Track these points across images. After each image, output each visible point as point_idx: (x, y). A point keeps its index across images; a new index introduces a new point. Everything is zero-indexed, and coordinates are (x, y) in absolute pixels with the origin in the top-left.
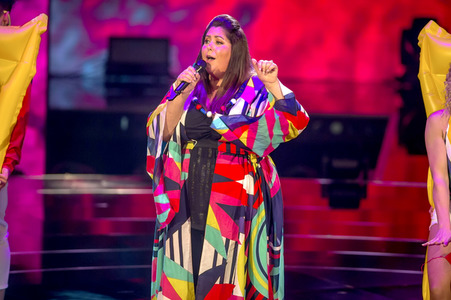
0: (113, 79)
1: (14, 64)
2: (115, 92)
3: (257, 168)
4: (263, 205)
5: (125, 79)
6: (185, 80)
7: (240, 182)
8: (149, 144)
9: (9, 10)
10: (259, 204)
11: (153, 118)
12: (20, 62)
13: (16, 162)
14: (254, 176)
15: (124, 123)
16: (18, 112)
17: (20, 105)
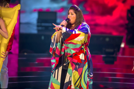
0: (39, 24)
1: (10, 20)
2: (40, 28)
3: (85, 52)
4: (87, 63)
5: (43, 24)
6: (63, 24)
7: (79, 56)
8: (51, 44)
9: (9, 3)
10: (86, 62)
11: (53, 36)
12: (12, 19)
13: (10, 49)
14: (84, 54)
15: (43, 38)
16: (11, 34)
17: (12, 32)
